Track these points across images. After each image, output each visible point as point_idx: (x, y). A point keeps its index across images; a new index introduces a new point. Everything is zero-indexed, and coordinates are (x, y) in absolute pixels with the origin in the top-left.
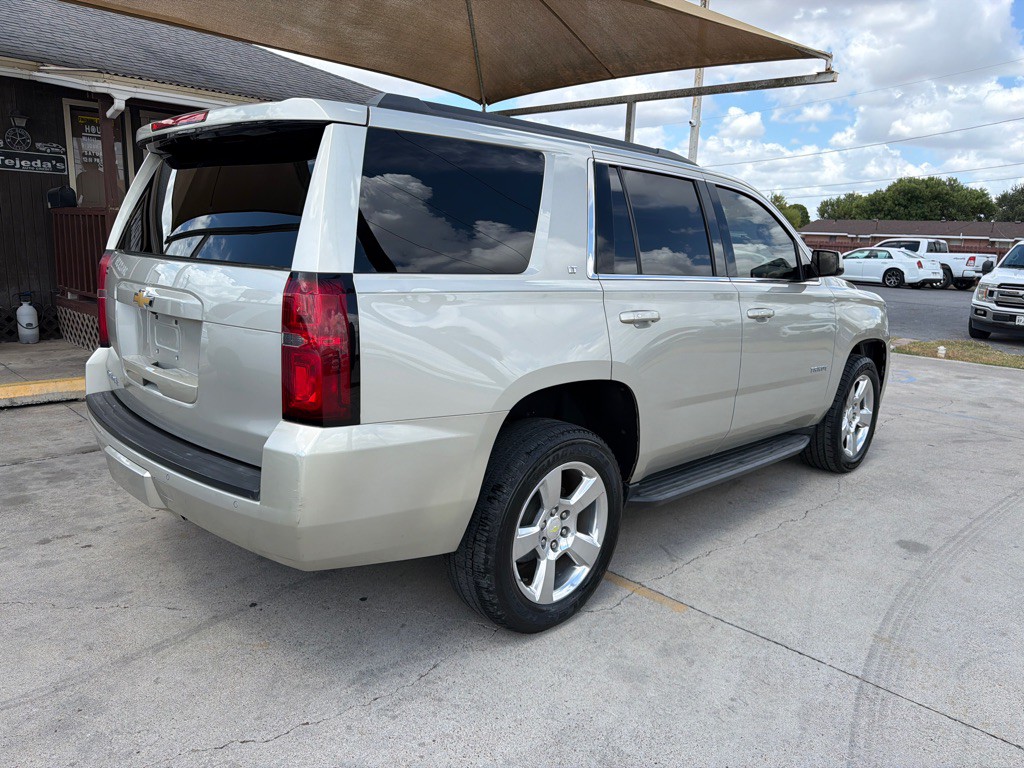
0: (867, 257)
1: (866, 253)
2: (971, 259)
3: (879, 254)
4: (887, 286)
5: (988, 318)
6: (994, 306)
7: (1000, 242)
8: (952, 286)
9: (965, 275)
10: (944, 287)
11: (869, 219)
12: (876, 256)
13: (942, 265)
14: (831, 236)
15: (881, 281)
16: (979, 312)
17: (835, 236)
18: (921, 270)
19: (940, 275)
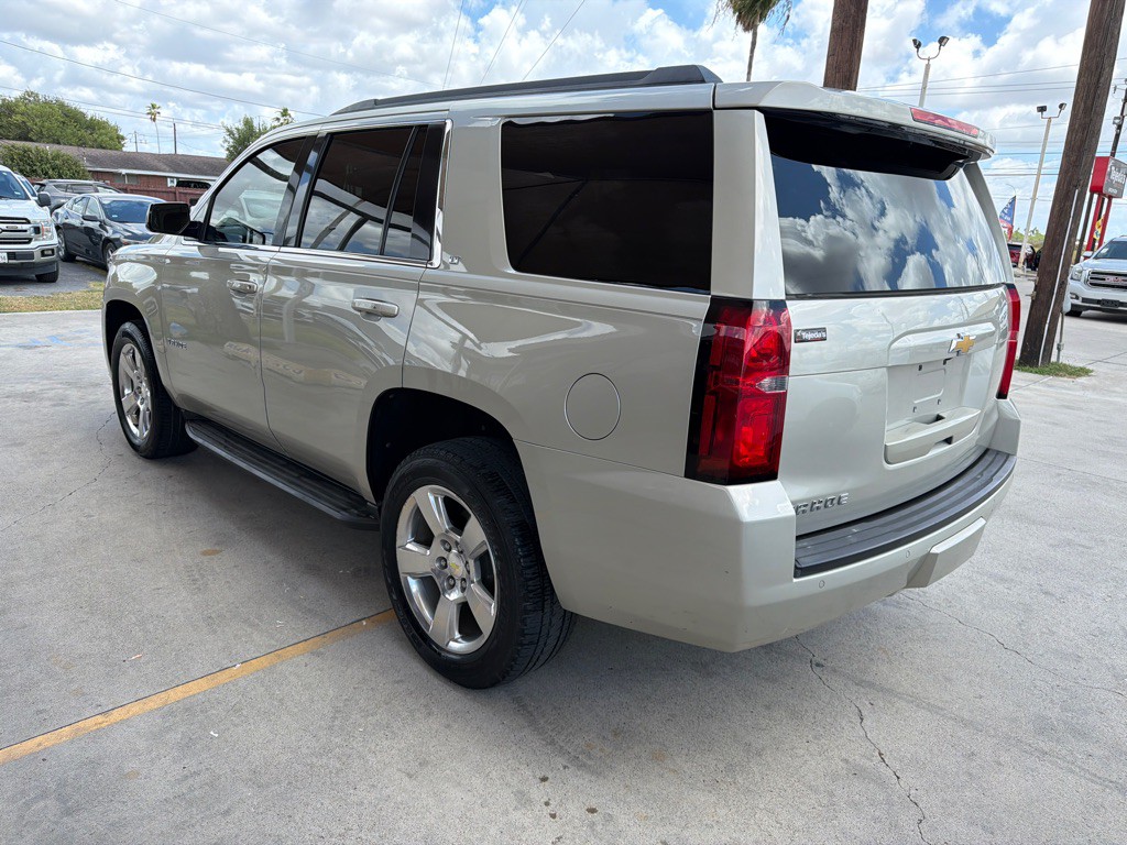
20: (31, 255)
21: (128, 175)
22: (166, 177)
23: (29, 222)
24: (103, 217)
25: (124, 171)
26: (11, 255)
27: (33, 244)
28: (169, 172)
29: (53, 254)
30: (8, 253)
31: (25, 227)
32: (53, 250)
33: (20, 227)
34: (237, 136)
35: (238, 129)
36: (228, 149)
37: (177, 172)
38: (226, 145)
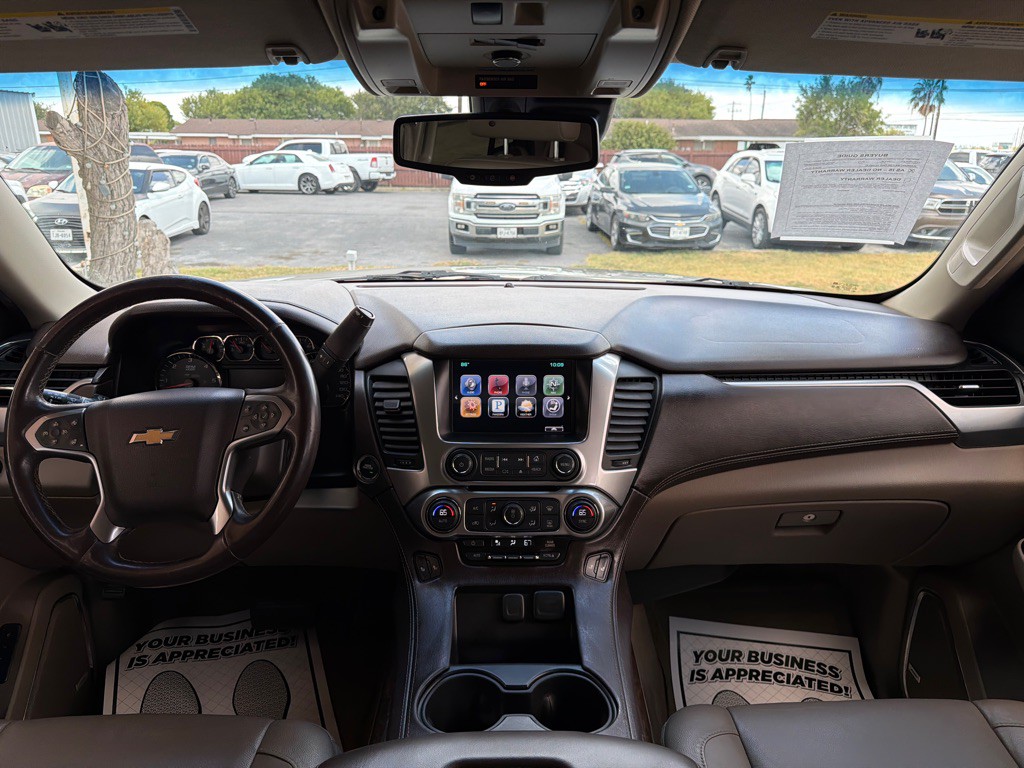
0: (273, 162)
1: (272, 157)
2: (374, 159)
3: (286, 157)
4: (304, 193)
5: (471, 233)
6: (473, 218)
7: (371, 141)
8: (361, 190)
9: (372, 177)
10: (355, 191)
11: (243, 118)
12: (284, 160)
13: (350, 167)
14: (210, 138)
15: (297, 188)
16: (459, 226)
17: (215, 138)
18: (334, 174)
19: (351, 180)
20: (535, 230)
21: (707, 142)
22: (737, 141)
23: (538, 198)
24: (617, 189)
25: (702, 138)
26: (520, 230)
27: (541, 219)
28: (742, 135)
29: (557, 228)
30: (518, 229)
31: (537, 202)
32: (557, 225)
33: (530, 202)
34: (809, 94)
35: (812, 88)
36: (798, 109)
37: (749, 135)
38: (798, 105)
